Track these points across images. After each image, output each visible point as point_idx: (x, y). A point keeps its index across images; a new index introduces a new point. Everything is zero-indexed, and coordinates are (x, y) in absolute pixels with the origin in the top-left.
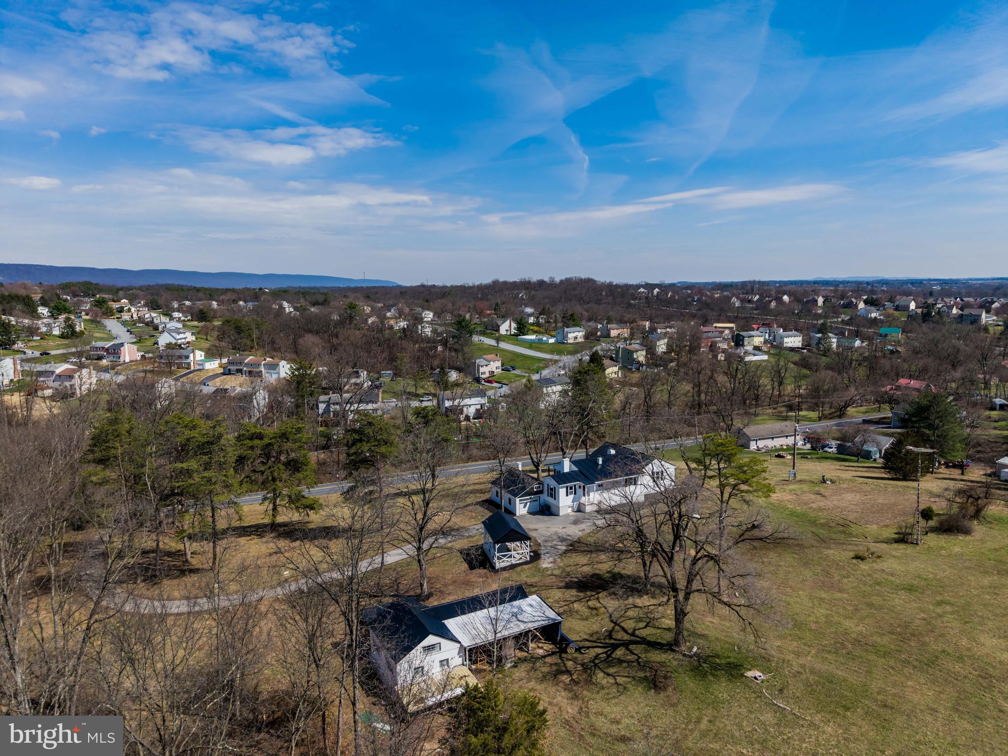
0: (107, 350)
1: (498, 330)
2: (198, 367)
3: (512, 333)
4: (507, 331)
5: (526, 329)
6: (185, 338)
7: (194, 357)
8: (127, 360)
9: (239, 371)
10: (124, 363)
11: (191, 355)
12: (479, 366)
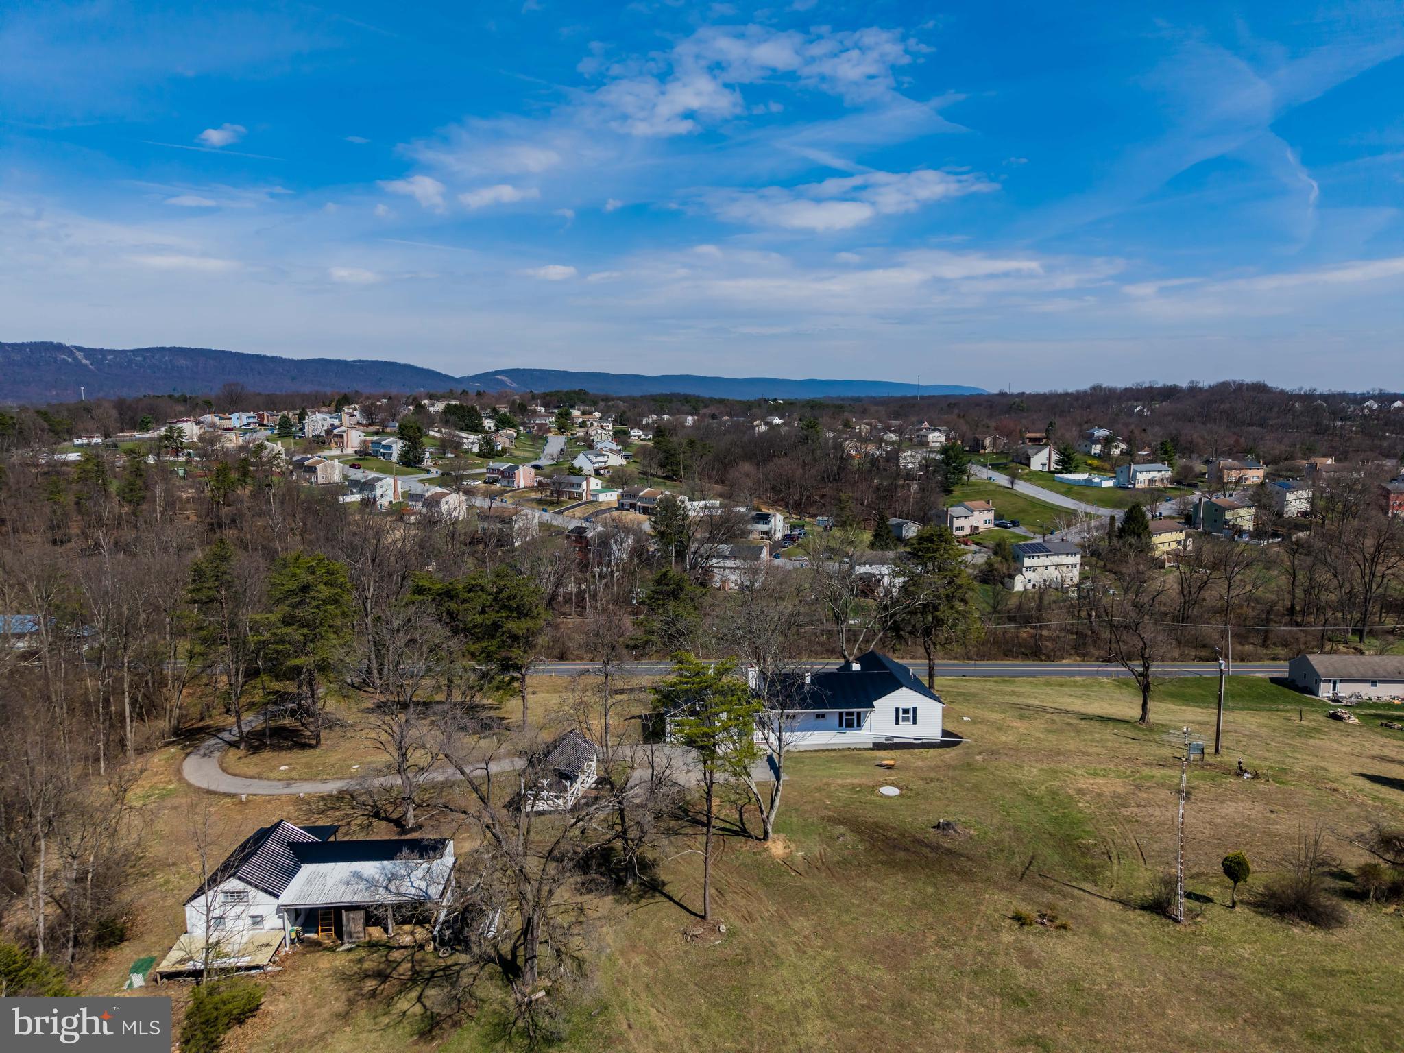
0: (502, 472)
1: (1028, 464)
2: (592, 499)
3: (1052, 469)
4: (1043, 465)
5: (1074, 464)
6: (605, 462)
7: (588, 486)
8: (522, 486)
9: (633, 506)
10: (518, 488)
11: (584, 484)
12: (952, 517)
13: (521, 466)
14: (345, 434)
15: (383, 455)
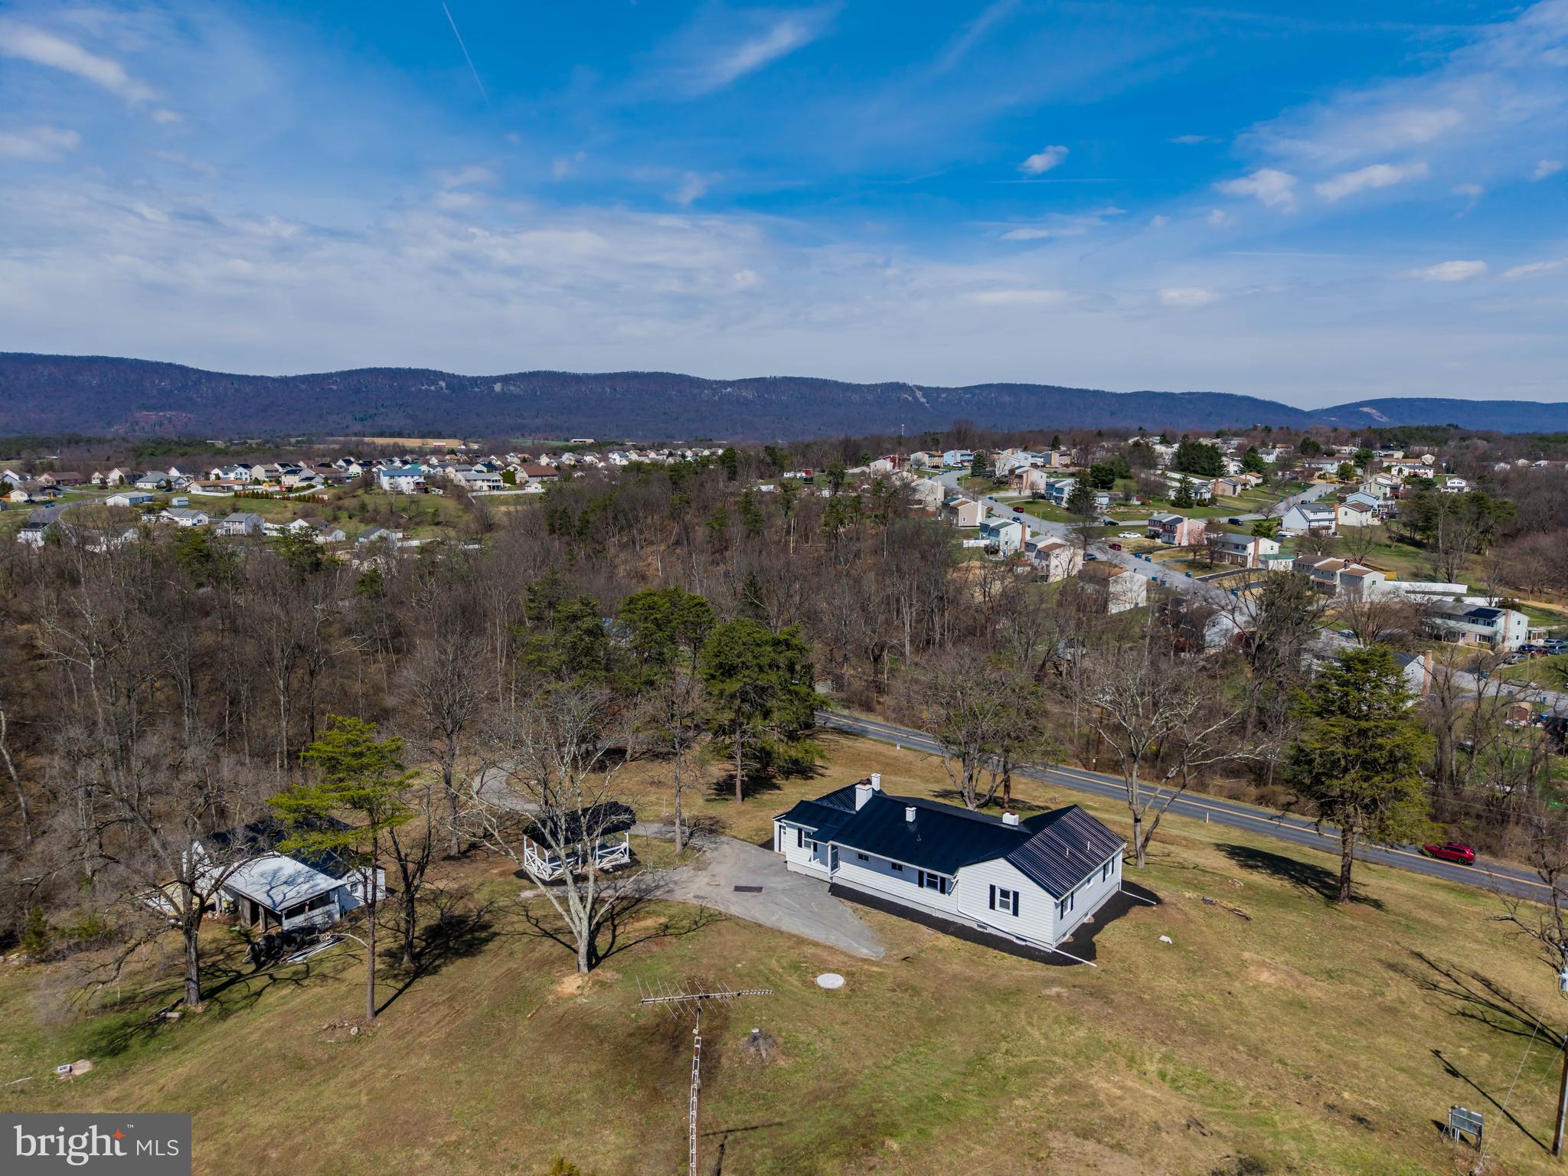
0: (1163, 525)
2: (1260, 566)
6: (1331, 520)
7: (1256, 548)
8: (1184, 544)
11: (1251, 547)
13: (1186, 520)
14: (1025, 475)
15: (1056, 498)
